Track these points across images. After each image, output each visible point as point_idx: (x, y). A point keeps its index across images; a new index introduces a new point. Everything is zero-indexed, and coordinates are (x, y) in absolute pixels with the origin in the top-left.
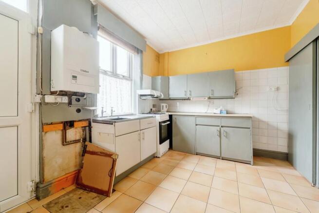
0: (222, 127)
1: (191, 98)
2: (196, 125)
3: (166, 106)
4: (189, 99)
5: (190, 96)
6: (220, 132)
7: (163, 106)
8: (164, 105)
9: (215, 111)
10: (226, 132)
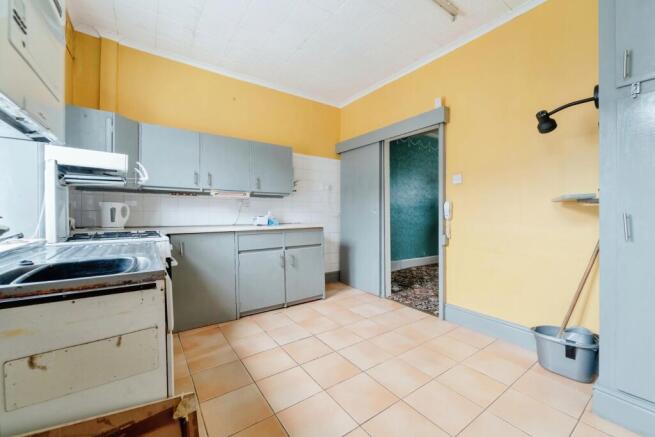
0: (286, 248)
1: (213, 193)
2: (239, 252)
3: (124, 211)
4: (205, 193)
5: (208, 187)
6: (284, 258)
7: (113, 211)
8: (118, 206)
9: (260, 220)
10: (293, 257)
